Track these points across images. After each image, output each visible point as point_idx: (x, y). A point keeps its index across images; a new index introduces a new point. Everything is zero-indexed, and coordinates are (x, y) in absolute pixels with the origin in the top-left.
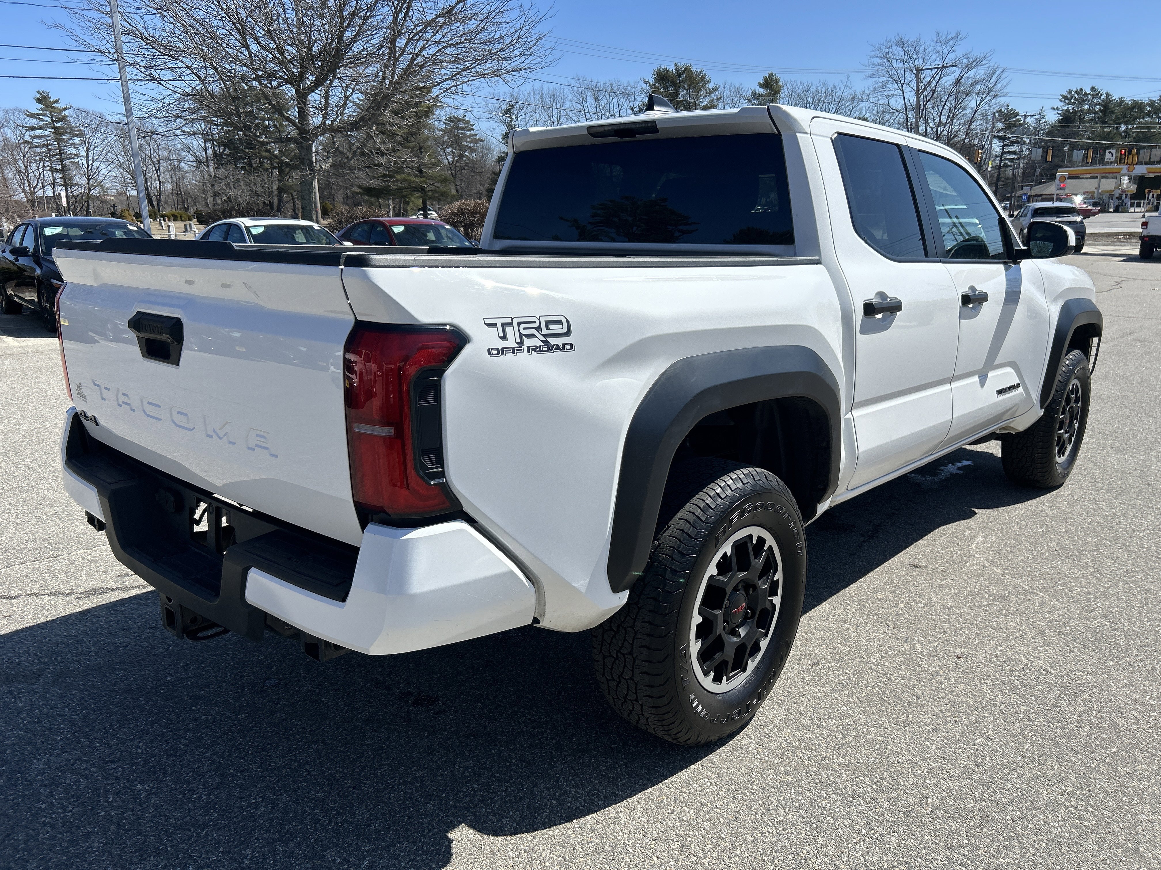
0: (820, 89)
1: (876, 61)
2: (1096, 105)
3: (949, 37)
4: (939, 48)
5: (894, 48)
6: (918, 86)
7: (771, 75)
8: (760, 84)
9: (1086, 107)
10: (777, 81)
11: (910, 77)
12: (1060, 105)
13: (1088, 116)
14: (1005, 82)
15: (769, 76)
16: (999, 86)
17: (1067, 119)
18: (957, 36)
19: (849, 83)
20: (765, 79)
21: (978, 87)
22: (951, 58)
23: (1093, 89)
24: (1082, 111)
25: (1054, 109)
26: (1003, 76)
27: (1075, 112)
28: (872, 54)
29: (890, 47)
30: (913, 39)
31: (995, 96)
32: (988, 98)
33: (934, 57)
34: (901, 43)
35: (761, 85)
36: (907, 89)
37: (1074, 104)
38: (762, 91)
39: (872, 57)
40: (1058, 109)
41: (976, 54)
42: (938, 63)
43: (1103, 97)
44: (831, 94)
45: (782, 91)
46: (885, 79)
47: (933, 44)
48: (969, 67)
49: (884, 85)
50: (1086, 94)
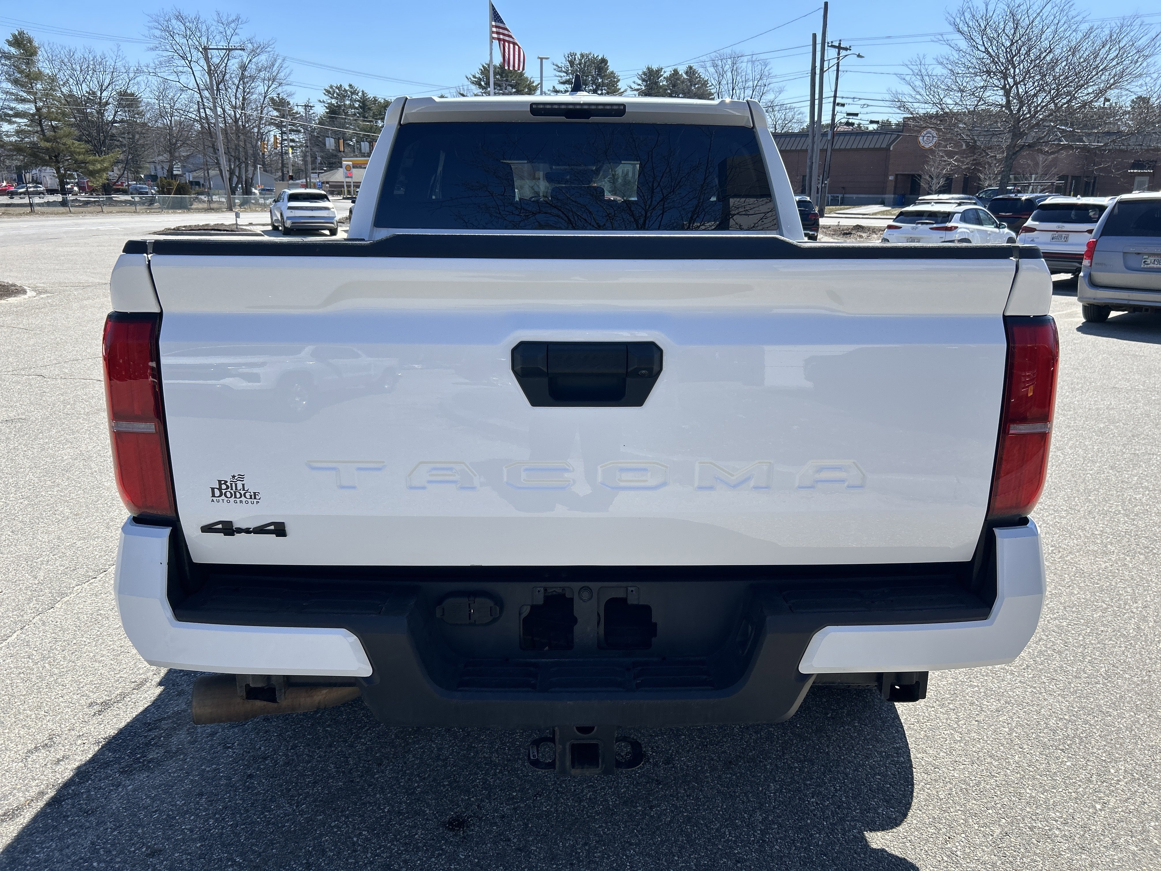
0: (86, 56)
1: (158, 33)
2: (355, 101)
3: (230, 19)
4: (222, 29)
5: (174, 21)
6: (209, 66)
7: (21, 33)
8: (8, 41)
9: (348, 102)
10: (30, 41)
11: (197, 55)
12: (326, 98)
13: (351, 111)
14: (288, 71)
15: (19, 34)
16: (282, 75)
17: (333, 112)
18: (238, 19)
19: (120, 53)
20: (14, 36)
21: (262, 74)
22: (235, 41)
23: (350, 85)
24: (345, 105)
25: (320, 101)
26: (284, 66)
27: (339, 106)
28: (150, 24)
29: (169, 20)
30: (193, 16)
31: (280, 84)
32: (274, 86)
33: (218, 38)
34: (179, 17)
35: (10, 44)
36: (196, 68)
37: (336, 98)
38: (13, 50)
39: (150, 28)
40: (324, 102)
41: (260, 39)
42: (223, 44)
43: (360, 94)
44: (100, 63)
45: (40, 53)
46: (170, 53)
47: (215, 23)
48: (254, 53)
49: (171, 59)
50: (345, 91)
